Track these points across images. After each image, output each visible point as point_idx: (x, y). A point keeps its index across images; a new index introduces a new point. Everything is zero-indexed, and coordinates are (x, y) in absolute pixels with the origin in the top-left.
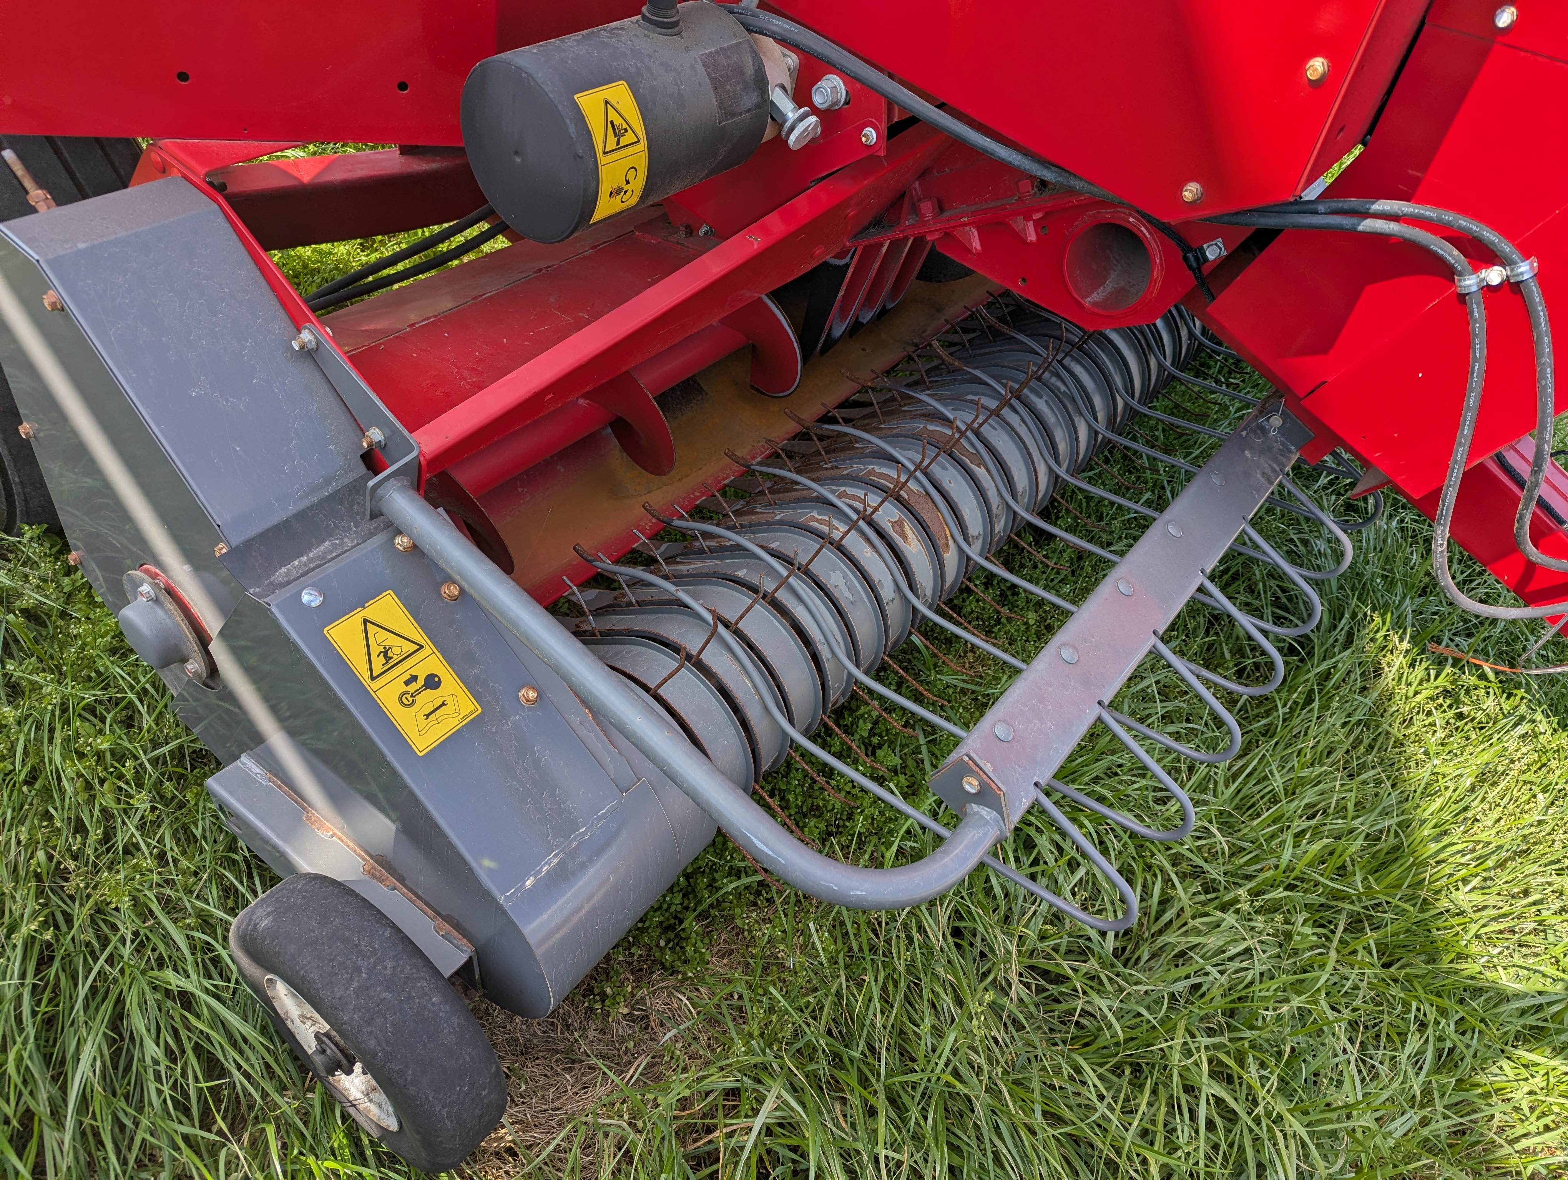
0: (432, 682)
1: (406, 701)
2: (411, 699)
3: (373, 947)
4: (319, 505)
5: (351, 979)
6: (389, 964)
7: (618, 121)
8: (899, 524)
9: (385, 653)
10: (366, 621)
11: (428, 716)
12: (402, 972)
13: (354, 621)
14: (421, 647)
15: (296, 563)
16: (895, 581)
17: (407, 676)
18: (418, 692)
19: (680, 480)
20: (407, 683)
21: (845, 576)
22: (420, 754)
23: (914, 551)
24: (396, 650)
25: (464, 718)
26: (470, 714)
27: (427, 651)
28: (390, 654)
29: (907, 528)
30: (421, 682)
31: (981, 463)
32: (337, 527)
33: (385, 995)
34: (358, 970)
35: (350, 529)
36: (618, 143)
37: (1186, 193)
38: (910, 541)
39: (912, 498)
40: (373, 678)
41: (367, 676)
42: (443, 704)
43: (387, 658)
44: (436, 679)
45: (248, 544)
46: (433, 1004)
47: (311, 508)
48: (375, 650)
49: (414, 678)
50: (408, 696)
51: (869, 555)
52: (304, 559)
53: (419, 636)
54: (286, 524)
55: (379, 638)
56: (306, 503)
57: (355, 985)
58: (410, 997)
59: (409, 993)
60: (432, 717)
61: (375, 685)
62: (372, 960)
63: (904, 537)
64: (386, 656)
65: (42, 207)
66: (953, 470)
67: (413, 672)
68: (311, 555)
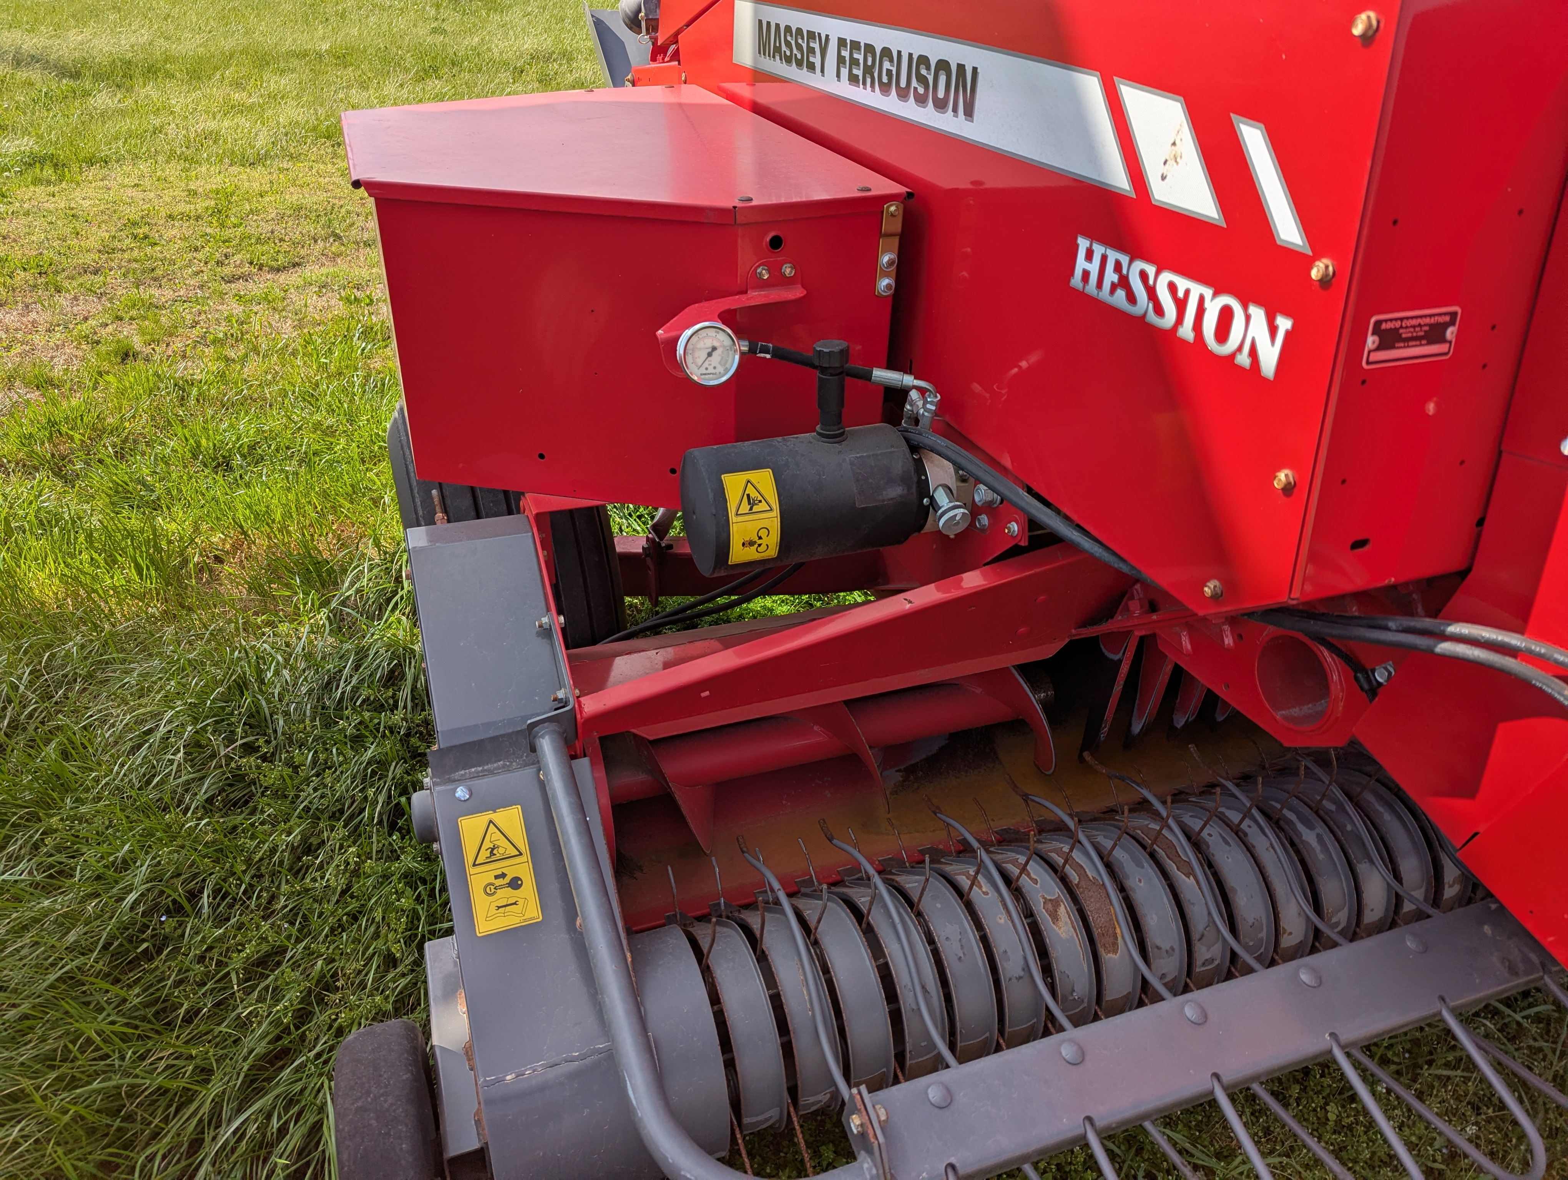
0: (515, 883)
1: (490, 890)
2: (493, 890)
3: (389, 1082)
4: (509, 735)
5: (360, 1098)
6: (390, 1100)
7: (754, 494)
8: (1056, 903)
9: (493, 849)
10: (491, 822)
11: (499, 907)
12: (394, 1111)
13: (482, 819)
14: (521, 854)
15: (473, 770)
16: (1025, 958)
17: (499, 872)
18: (501, 887)
19: (934, 831)
20: (496, 877)
21: (963, 932)
22: (479, 935)
23: (1064, 936)
24: (501, 850)
25: (525, 920)
26: (531, 919)
27: (523, 859)
28: (495, 852)
29: (1062, 911)
30: (507, 880)
31: (1190, 873)
32: (514, 753)
33: (373, 1122)
34: (368, 1093)
35: (522, 757)
36: (751, 509)
37: (1206, 589)
38: (1060, 924)
39: (1083, 884)
40: (474, 865)
41: (471, 862)
42: (515, 904)
43: (492, 854)
44: (520, 882)
45: (450, 749)
46: (401, 1149)
47: (503, 736)
48: (487, 844)
49: (503, 875)
50: (492, 887)
51: (1002, 921)
52: (480, 769)
53: (523, 845)
54: (481, 742)
55: (494, 836)
56: (502, 732)
57: (360, 1104)
58: (388, 1134)
59: (390, 1129)
60: (501, 910)
61: (473, 870)
62: (382, 1091)
63: (1055, 917)
64: (491, 852)
65: (439, 523)
66: (1150, 870)
67: (505, 871)
68: (486, 767)
